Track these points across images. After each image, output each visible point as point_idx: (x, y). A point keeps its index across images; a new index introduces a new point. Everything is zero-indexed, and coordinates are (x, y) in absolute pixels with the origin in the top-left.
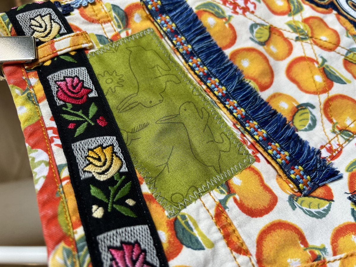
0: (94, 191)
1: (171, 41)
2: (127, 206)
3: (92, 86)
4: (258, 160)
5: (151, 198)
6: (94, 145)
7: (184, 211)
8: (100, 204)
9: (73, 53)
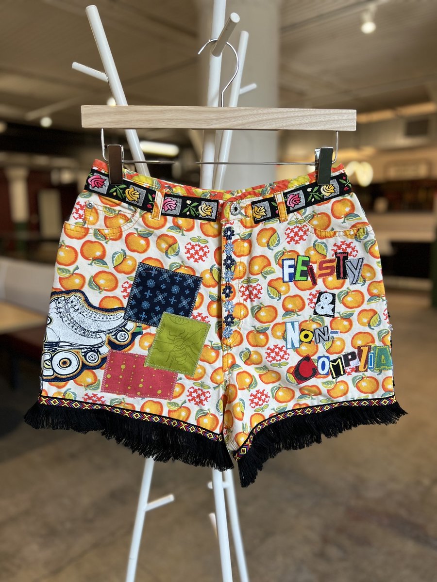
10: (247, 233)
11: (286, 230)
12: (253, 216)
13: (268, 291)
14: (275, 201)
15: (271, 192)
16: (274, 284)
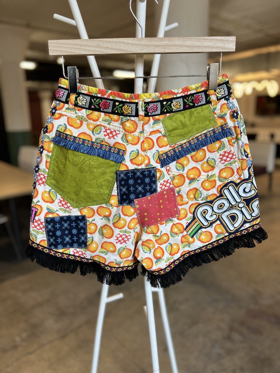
0: (169, 103)
1: (211, 130)
2: (165, 110)
3: (199, 105)
4: (170, 147)
5: (166, 116)
6: (181, 104)
7: (161, 123)
8: (166, 104)
9: (210, 100)
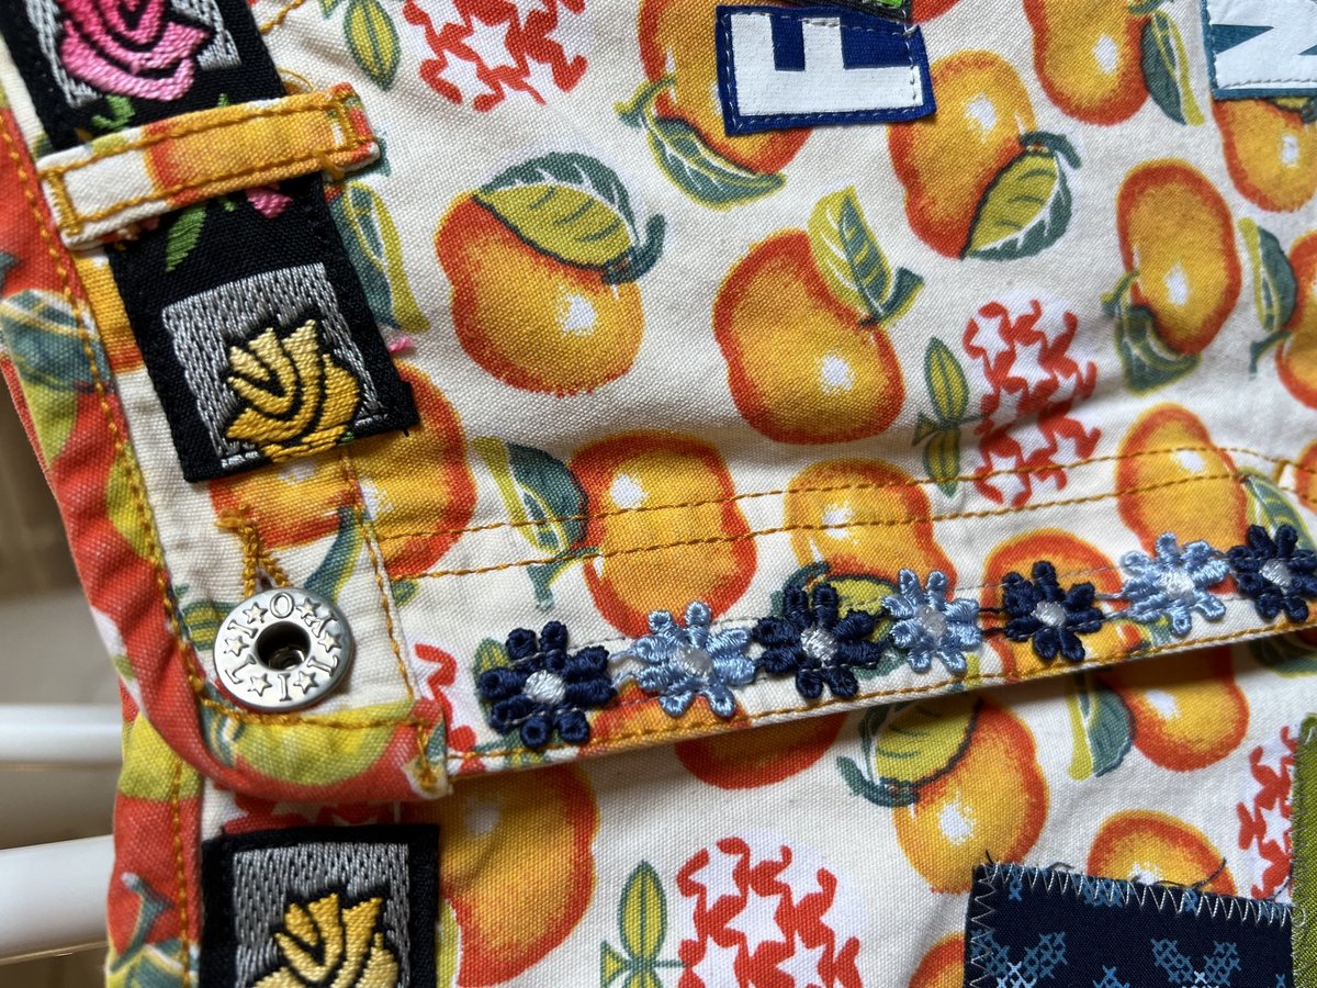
10: (521, 490)
11: (453, 94)
12: (337, 451)
13: (1009, 252)
14: (152, 232)
15: (57, 284)
16: (948, 195)
